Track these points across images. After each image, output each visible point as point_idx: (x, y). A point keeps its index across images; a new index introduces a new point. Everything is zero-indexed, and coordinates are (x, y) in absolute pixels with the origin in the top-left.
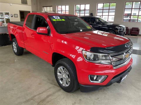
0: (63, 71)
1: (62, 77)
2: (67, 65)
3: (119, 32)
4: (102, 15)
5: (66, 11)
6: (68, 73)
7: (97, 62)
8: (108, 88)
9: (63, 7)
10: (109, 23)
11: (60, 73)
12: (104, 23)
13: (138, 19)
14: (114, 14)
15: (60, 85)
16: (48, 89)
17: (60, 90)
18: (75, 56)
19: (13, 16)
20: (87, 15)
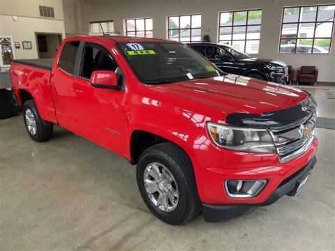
0: (160, 175)
1: (157, 190)
2: (170, 159)
3: (272, 77)
4: (232, 40)
5: (147, 32)
6: (172, 178)
7: (244, 148)
8: (265, 210)
9: (140, 23)
10: (248, 58)
11: (152, 179)
12: (237, 58)
13: (314, 47)
14: (257, 36)
15: (153, 210)
16: (123, 221)
17: (153, 220)
18: (187, 136)
19: (21, 47)
20: (197, 39)
